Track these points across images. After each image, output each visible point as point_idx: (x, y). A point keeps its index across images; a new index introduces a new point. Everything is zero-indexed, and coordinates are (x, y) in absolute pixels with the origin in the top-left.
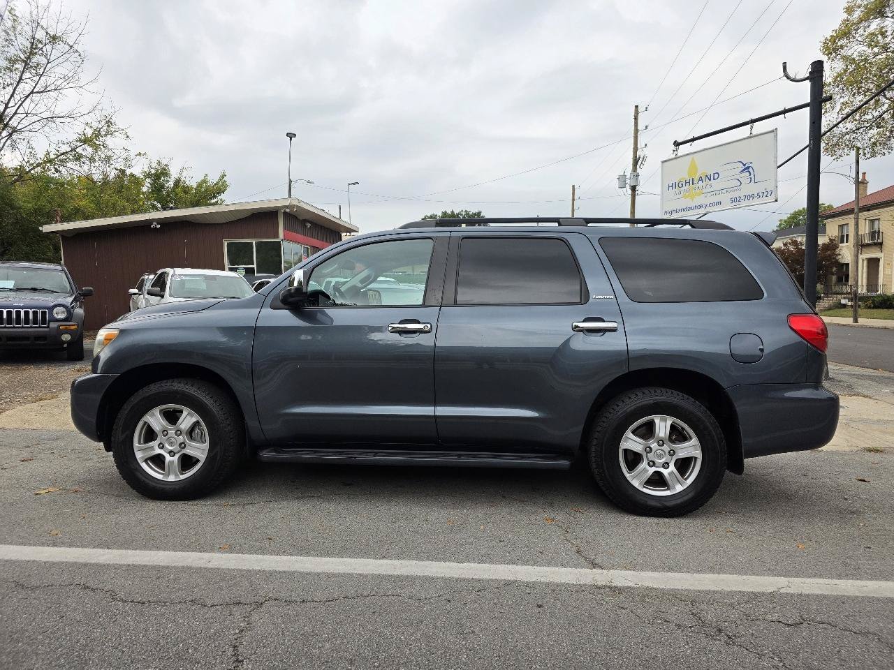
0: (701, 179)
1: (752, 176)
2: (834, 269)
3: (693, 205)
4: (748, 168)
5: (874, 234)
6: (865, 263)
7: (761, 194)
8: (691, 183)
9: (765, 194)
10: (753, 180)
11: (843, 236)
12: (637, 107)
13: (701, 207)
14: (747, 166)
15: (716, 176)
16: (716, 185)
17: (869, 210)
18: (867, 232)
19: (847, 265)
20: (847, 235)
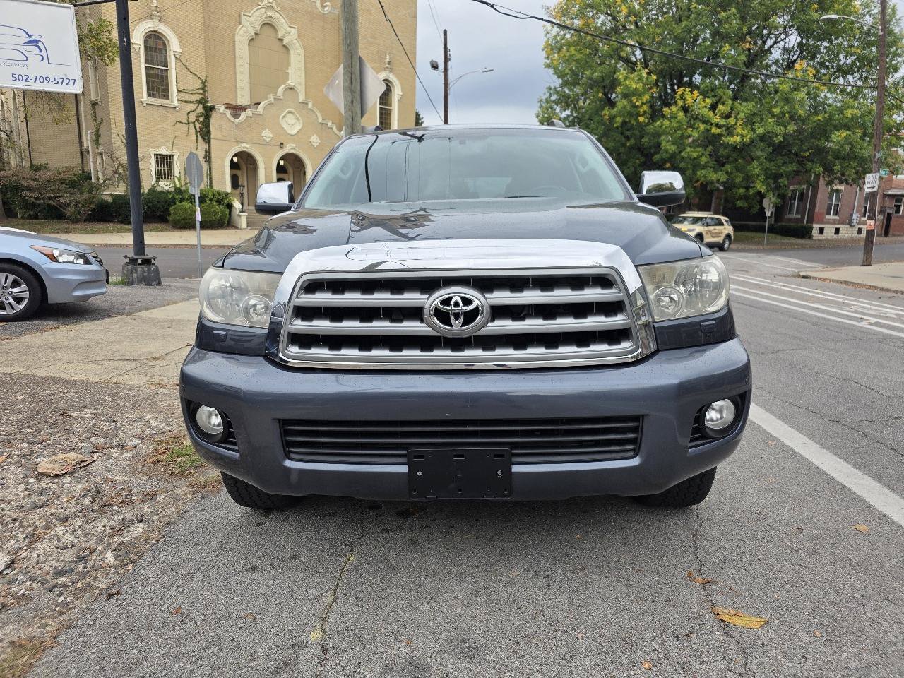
1: (44, 53)
4: (37, 41)
7: (60, 81)
9: (66, 81)
10: (45, 58)
14: (34, 38)
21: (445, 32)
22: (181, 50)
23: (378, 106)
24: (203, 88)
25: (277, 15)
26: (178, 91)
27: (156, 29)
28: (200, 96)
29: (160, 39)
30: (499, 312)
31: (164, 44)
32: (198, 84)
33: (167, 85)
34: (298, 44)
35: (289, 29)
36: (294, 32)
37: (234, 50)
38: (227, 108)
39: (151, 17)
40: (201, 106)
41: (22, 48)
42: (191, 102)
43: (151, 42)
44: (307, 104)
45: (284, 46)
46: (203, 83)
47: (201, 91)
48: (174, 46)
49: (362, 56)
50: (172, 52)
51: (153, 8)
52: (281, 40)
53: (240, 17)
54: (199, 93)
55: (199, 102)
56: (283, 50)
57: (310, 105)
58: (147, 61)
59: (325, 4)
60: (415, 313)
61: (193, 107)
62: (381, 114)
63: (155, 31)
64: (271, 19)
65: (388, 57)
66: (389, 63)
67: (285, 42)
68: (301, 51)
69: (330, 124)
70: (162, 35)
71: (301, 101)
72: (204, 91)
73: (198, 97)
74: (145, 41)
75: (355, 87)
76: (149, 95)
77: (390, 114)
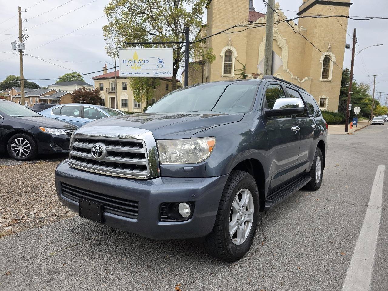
0: (140, 61)
1: (163, 65)
2: (99, 101)
3: (136, 72)
4: (161, 61)
5: (113, 89)
6: (110, 99)
7: (167, 73)
8: (135, 62)
9: (168, 73)
10: (163, 66)
11: (101, 88)
12: (20, 7)
13: (140, 73)
14: (161, 60)
15: (147, 62)
16: (147, 65)
17: (111, 79)
18: (110, 87)
19: (104, 99)
20: (103, 88)
21: (355, 30)
22: (237, 55)
23: (322, 68)
24: (244, 69)
25: (278, 35)
26: (235, 70)
27: (229, 49)
28: (243, 72)
29: (230, 52)
30: (110, 153)
31: (232, 54)
32: (242, 67)
33: (231, 69)
34: (286, 46)
35: (283, 40)
36: (285, 41)
37: (259, 52)
38: (252, 75)
39: (228, 45)
40: (242, 75)
41: (157, 64)
42: (239, 74)
43: (227, 54)
44: (287, 70)
45: (280, 48)
46: (244, 67)
47: (243, 70)
48: (235, 54)
49: (273, 50)
50: (234, 57)
51: (229, 41)
52: (279, 45)
53: (262, 39)
54: (242, 71)
55: (242, 74)
56: (280, 49)
57: (288, 71)
58: (225, 61)
59: (301, 27)
60: (89, 151)
61: (239, 76)
62: (323, 71)
63: (229, 50)
64: (275, 38)
65: (330, 45)
66: (330, 48)
67: (280, 46)
68: (287, 49)
69: (296, 78)
70: (231, 51)
71: (284, 69)
72: (244, 70)
73: (242, 72)
74: (225, 54)
75: (269, 64)
76: (224, 73)
77: (328, 71)
